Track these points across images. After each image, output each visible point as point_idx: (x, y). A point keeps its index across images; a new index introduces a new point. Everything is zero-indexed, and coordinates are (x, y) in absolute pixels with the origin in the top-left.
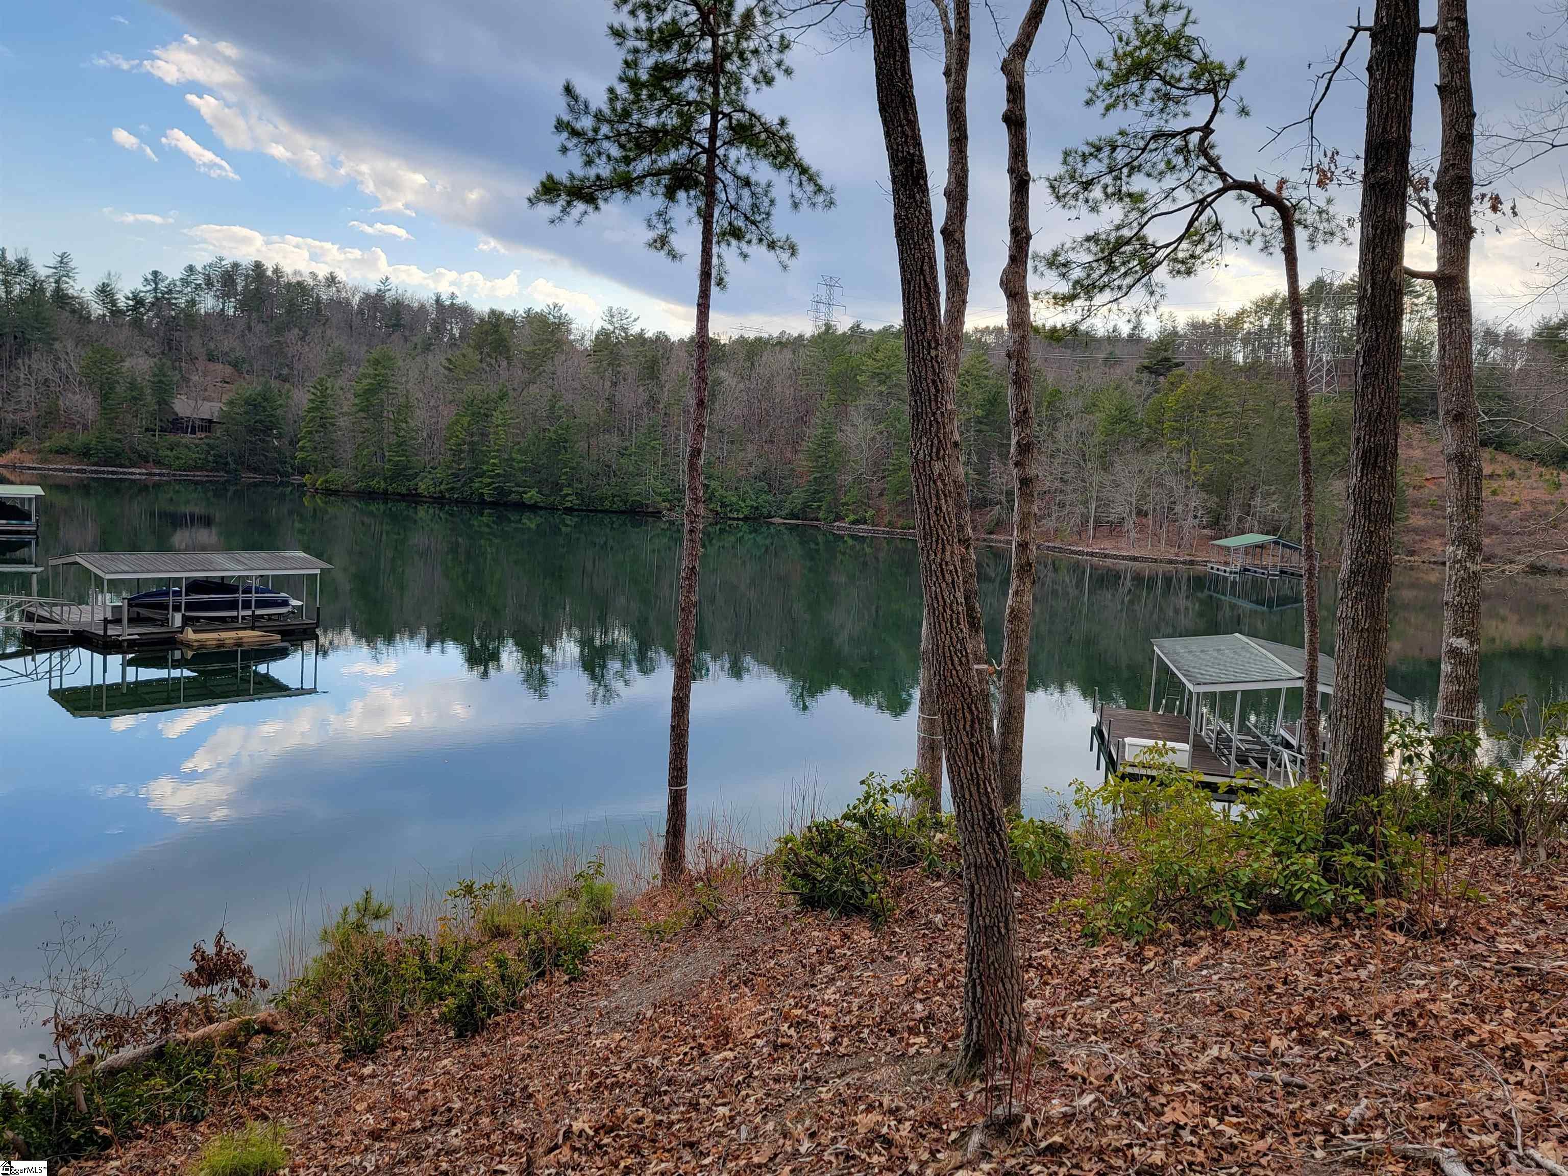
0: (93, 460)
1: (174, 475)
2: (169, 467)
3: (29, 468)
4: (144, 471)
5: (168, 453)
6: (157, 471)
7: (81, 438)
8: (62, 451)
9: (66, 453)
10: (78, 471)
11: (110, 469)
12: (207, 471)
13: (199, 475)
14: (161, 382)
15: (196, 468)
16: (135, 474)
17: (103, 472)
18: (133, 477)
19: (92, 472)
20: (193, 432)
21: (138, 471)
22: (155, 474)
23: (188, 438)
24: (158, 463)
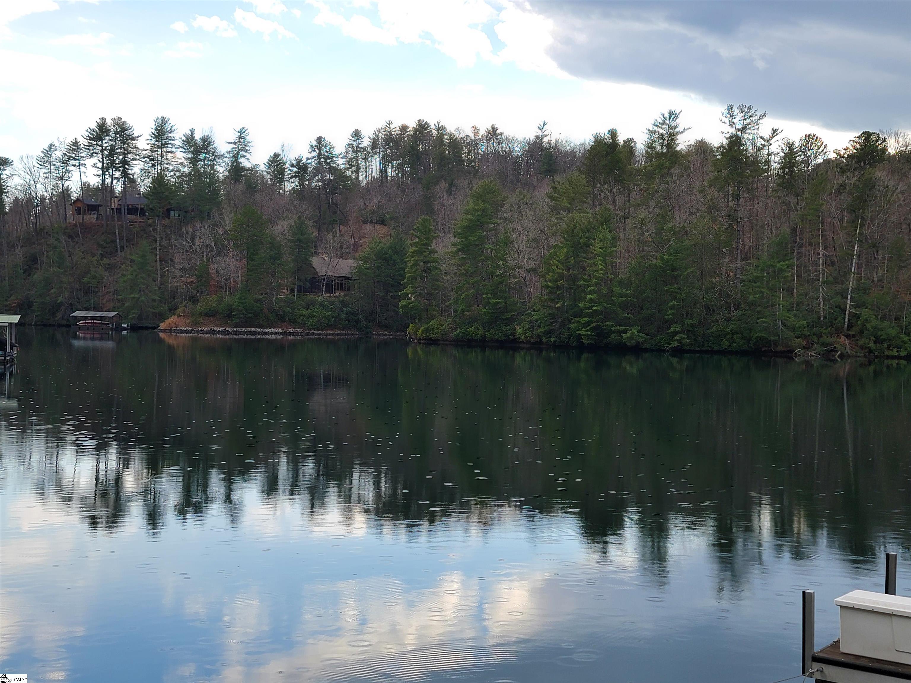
0: (235, 320)
1: (308, 334)
2: (303, 325)
3: (182, 332)
4: (280, 330)
5: (303, 312)
6: (292, 330)
7: (228, 300)
8: (210, 314)
9: (214, 316)
10: (221, 332)
11: (250, 330)
12: (339, 329)
13: (331, 334)
14: (300, 240)
15: (329, 326)
16: (271, 334)
17: (244, 333)
18: (269, 337)
19: (234, 333)
20: (329, 289)
21: (274, 330)
22: (290, 334)
23: (324, 297)
24: (293, 322)
